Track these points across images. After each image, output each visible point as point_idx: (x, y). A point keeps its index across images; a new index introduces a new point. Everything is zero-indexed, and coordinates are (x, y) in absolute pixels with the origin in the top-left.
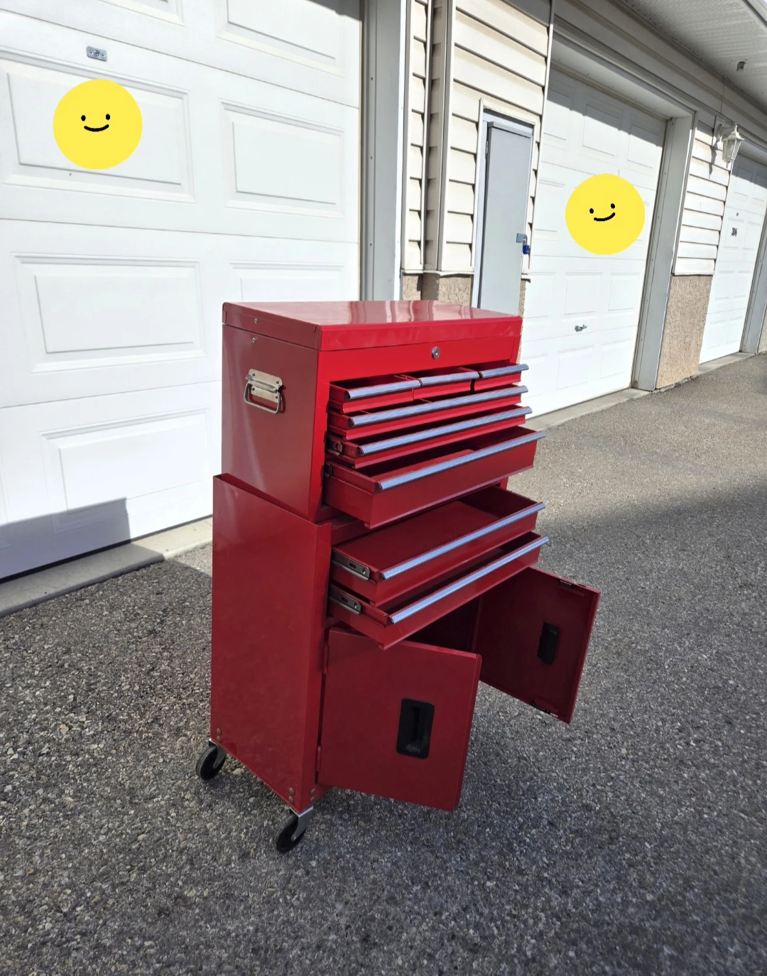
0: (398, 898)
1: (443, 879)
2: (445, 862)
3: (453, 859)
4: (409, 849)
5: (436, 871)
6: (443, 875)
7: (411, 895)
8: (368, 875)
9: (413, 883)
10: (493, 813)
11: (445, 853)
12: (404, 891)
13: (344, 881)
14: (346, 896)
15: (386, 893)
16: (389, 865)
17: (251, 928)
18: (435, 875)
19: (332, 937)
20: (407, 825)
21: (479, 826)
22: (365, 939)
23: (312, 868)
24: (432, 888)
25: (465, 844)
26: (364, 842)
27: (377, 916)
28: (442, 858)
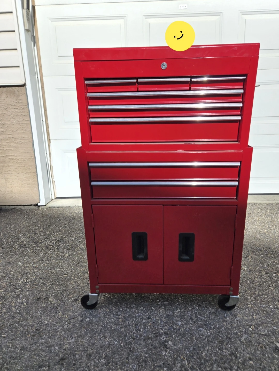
0: (92, 357)
1: (117, 368)
2: (128, 363)
3: (132, 365)
4: (122, 345)
5: (119, 363)
6: (119, 367)
7: (97, 361)
8: (95, 339)
9: (105, 358)
10: (179, 365)
11: (133, 360)
12: (97, 357)
13: (86, 334)
14: (80, 340)
15: (91, 351)
16: (107, 343)
17: (46, 322)
18: (116, 364)
19: (57, 348)
20: (135, 335)
21: (164, 364)
22: (62, 359)
23: (85, 321)
24: (108, 367)
25: (146, 365)
26: (111, 327)
27: (77, 356)
28: (129, 360)
